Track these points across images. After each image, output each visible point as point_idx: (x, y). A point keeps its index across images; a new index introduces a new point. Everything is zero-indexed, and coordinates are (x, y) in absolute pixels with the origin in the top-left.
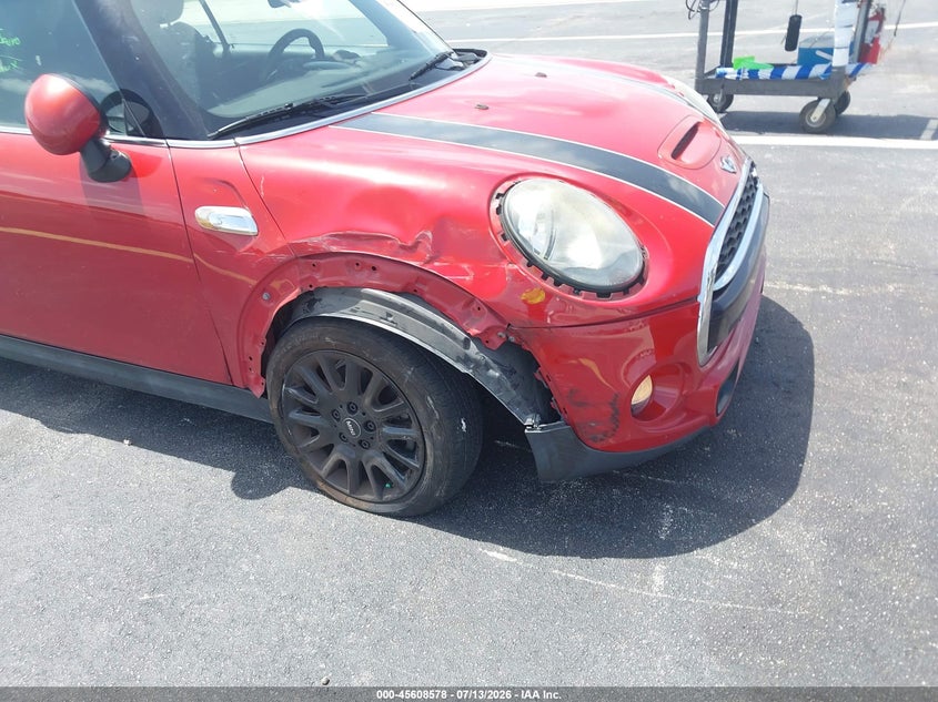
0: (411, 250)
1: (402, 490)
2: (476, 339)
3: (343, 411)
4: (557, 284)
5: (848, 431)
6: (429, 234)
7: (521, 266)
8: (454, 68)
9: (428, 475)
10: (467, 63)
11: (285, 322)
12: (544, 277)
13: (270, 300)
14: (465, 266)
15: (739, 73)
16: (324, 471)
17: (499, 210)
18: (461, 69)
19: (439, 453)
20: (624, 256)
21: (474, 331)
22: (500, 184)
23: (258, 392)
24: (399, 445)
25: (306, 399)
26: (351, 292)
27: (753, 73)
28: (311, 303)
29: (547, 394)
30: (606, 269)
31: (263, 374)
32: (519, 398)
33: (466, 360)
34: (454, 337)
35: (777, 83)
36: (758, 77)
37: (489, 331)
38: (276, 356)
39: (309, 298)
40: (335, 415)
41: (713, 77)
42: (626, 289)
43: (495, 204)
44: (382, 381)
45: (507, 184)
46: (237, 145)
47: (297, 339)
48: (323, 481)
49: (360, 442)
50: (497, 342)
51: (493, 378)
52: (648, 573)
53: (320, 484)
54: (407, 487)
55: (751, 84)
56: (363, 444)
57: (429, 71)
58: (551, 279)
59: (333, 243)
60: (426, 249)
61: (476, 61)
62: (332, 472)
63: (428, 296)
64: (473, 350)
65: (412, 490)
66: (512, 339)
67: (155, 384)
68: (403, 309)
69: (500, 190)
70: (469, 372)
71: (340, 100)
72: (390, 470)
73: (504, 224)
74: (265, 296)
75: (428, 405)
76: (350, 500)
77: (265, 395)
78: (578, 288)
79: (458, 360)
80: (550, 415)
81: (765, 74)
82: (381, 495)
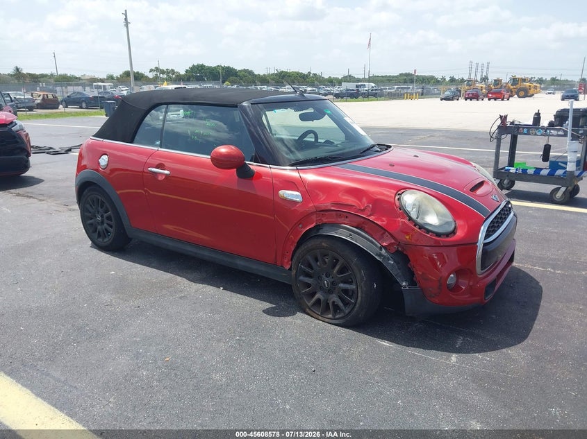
0: (363, 211)
1: (344, 313)
2: (385, 247)
3: (324, 276)
4: (420, 229)
5: (549, 322)
6: (371, 206)
7: (406, 220)
8: (378, 151)
9: (357, 306)
10: (382, 150)
11: (307, 236)
12: (415, 225)
13: (302, 228)
14: (384, 219)
15: (517, 170)
16: (309, 304)
17: (399, 199)
18: (380, 152)
19: (364, 295)
20: (447, 223)
21: (384, 244)
22: (400, 190)
23: (287, 267)
24: (346, 291)
25: (308, 270)
26: (336, 225)
27: (524, 171)
28: (318, 230)
29: (412, 274)
30: (441, 226)
31: (292, 260)
32: (400, 274)
33: (380, 255)
34: (376, 245)
35: (536, 176)
36: (527, 173)
37: (391, 244)
38: (299, 251)
39: (318, 227)
40: (320, 278)
41: (503, 171)
42: (447, 235)
43: (397, 198)
44: (343, 264)
45: (402, 191)
46: (297, 169)
47: (310, 244)
48: (310, 309)
49: (329, 290)
50: (393, 250)
51: (390, 264)
52: (449, 357)
53: (307, 310)
54: (347, 312)
55: (523, 176)
56: (330, 292)
57: (366, 152)
58: (417, 226)
59: (333, 206)
60: (369, 211)
61: (386, 149)
62: (314, 304)
63: (366, 230)
64: (383, 251)
65: (350, 312)
66: (400, 249)
67: (240, 263)
68: (356, 233)
69: (399, 192)
70: (381, 260)
71: (334, 158)
72: (341, 304)
73: (401, 204)
74: (300, 226)
75: (361, 274)
76: (320, 318)
77: (290, 269)
78: (428, 231)
79: (377, 255)
80: (412, 283)
81: (531, 171)
82: (334, 315)
